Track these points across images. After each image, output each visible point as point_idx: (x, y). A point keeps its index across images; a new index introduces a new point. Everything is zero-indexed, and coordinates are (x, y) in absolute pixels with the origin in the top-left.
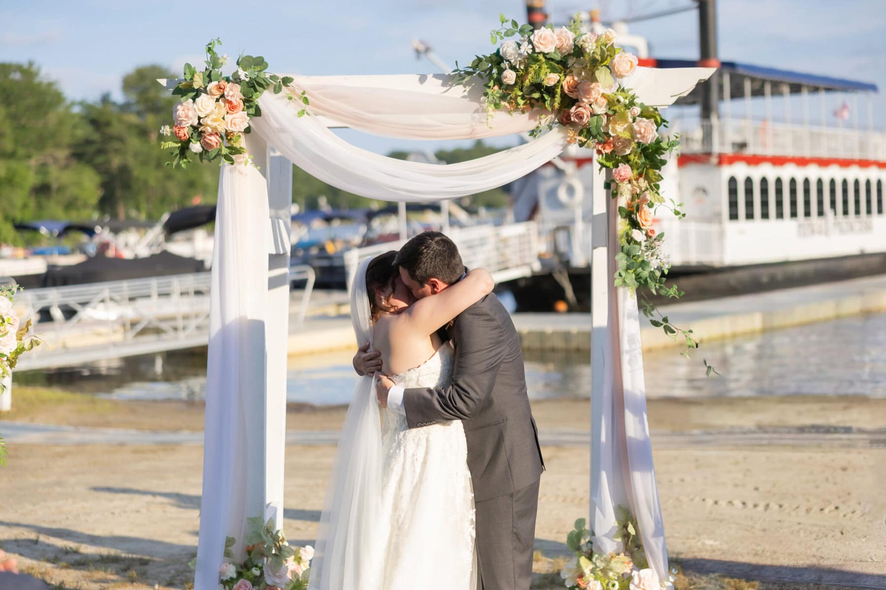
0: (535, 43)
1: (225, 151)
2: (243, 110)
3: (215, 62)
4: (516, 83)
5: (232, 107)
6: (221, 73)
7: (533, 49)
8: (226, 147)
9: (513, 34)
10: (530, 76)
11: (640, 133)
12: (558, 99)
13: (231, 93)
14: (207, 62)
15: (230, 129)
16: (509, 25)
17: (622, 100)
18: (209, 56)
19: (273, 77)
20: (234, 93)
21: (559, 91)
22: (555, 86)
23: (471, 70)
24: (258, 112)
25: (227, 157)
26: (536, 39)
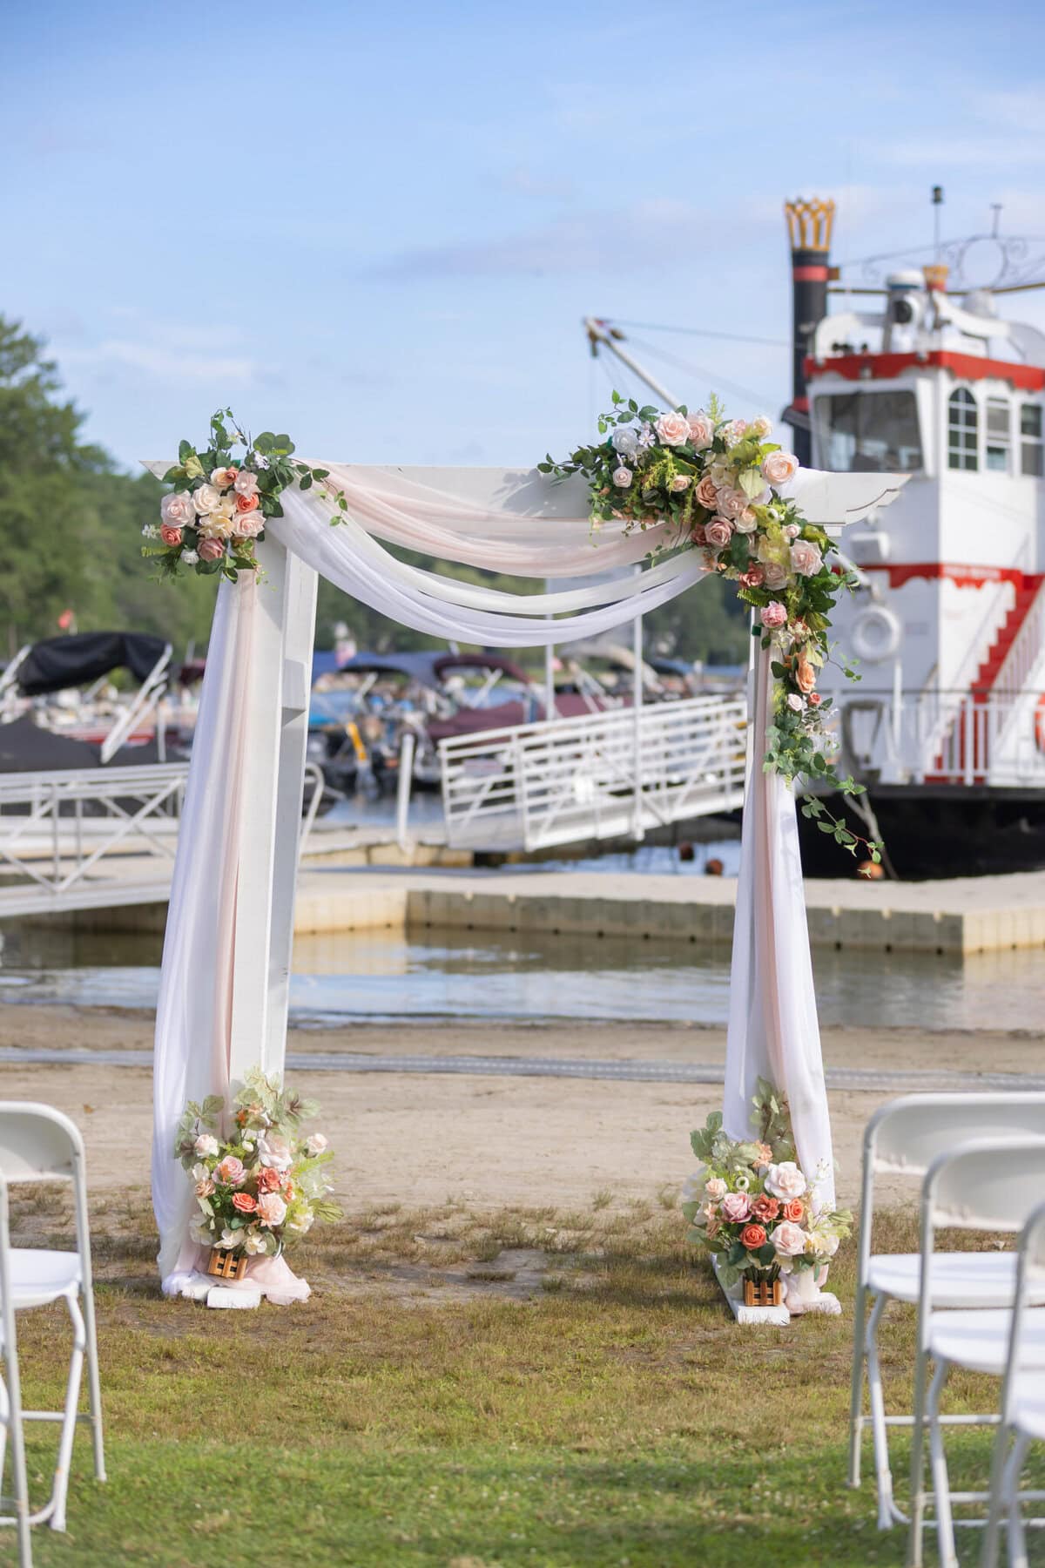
0: (659, 431)
1: (230, 564)
2: (258, 508)
3: (222, 441)
4: (633, 486)
5: (243, 505)
6: (230, 456)
7: (657, 440)
8: (231, 558)
9: (630, 419)
10: (651, 478)
11: (800, 561)
12: (688, 510)
13: (244, 485)
14: (211, 440)
15: (239, 533)
16: (625, 408)
17: (776, 514)
18: (215, 432)
19: (302, 468)
20: (248, 486)
21: (689, 499)
22: (686, 491)
23: (572, 465)
24: (278, 512)
25: (232, 572)
26: (662, 427)
